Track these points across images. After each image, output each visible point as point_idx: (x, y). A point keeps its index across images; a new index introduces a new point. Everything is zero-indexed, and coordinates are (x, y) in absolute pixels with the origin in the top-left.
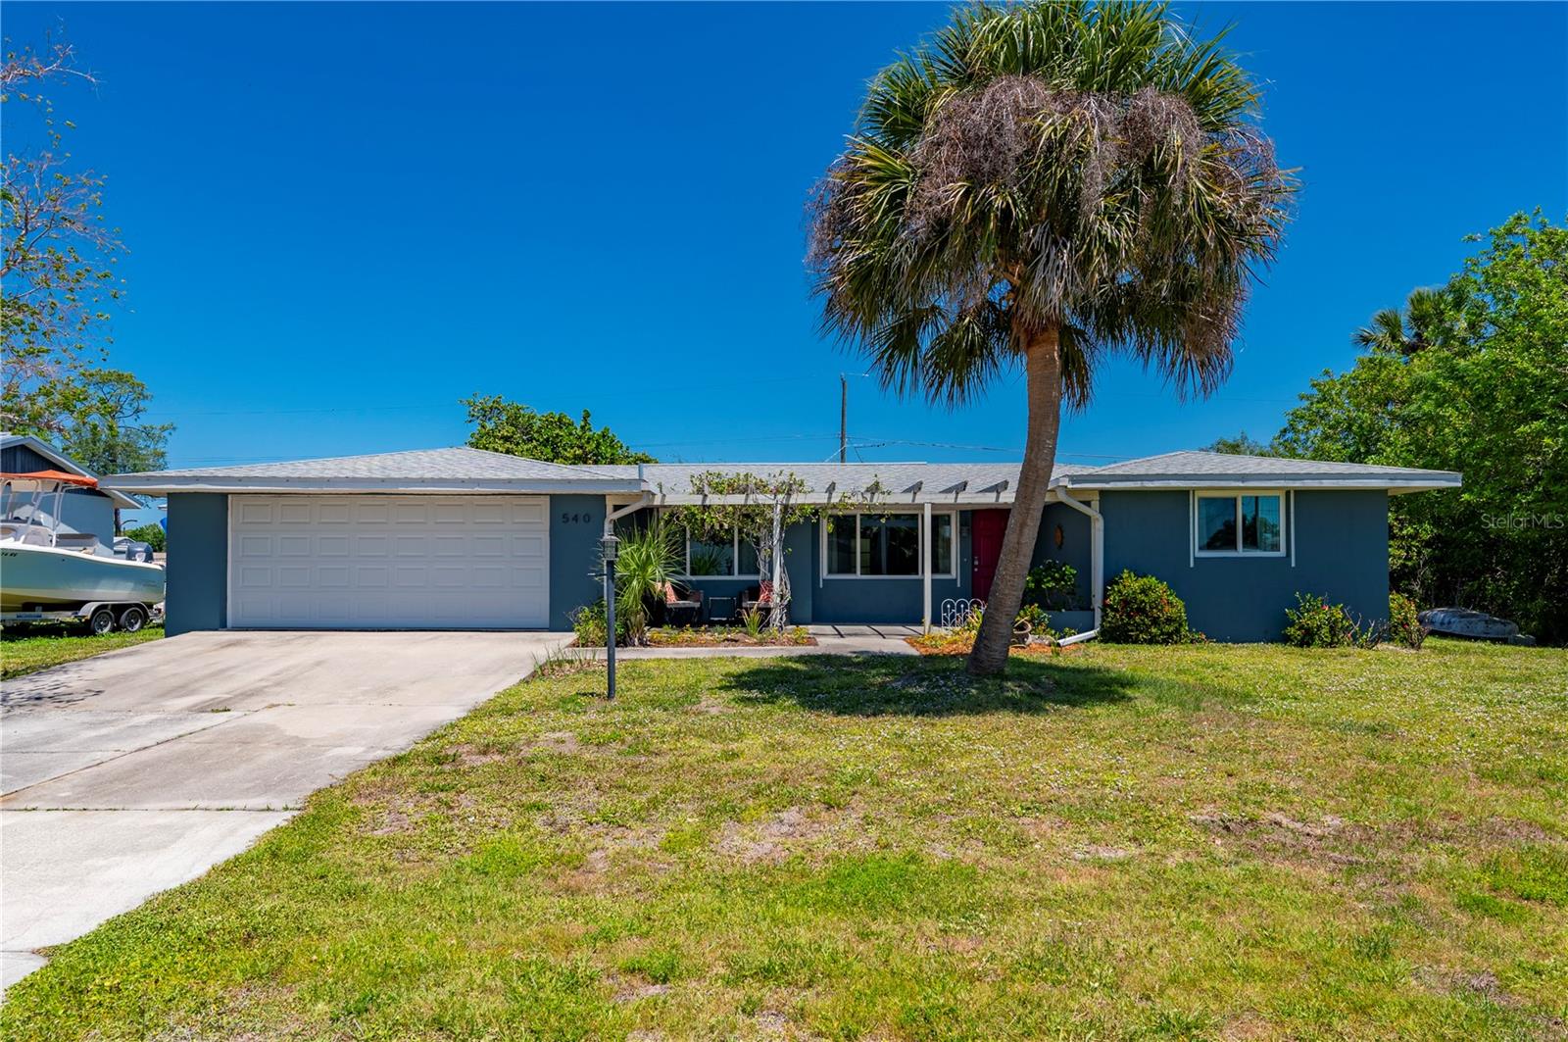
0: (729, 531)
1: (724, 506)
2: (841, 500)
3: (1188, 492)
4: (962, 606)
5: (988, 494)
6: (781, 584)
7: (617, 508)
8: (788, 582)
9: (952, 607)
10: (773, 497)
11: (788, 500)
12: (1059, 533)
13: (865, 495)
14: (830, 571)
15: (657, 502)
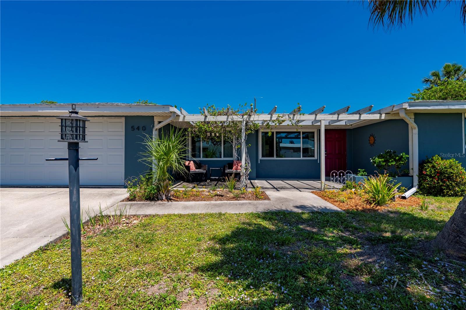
0: (219, 137)
1: (216, 122)
2: (277, 119)
3: (461, 114)
4: (342, 174)
5: (355, 115)
6: (246, 163)
7: (160, 122)
8: (249, 162)
9: (336, 175)
10: (241, 117)
11: (249, 118)
12: (372, 138)
13: (290, 116)
14: (263, 156)
15: (181, 119)
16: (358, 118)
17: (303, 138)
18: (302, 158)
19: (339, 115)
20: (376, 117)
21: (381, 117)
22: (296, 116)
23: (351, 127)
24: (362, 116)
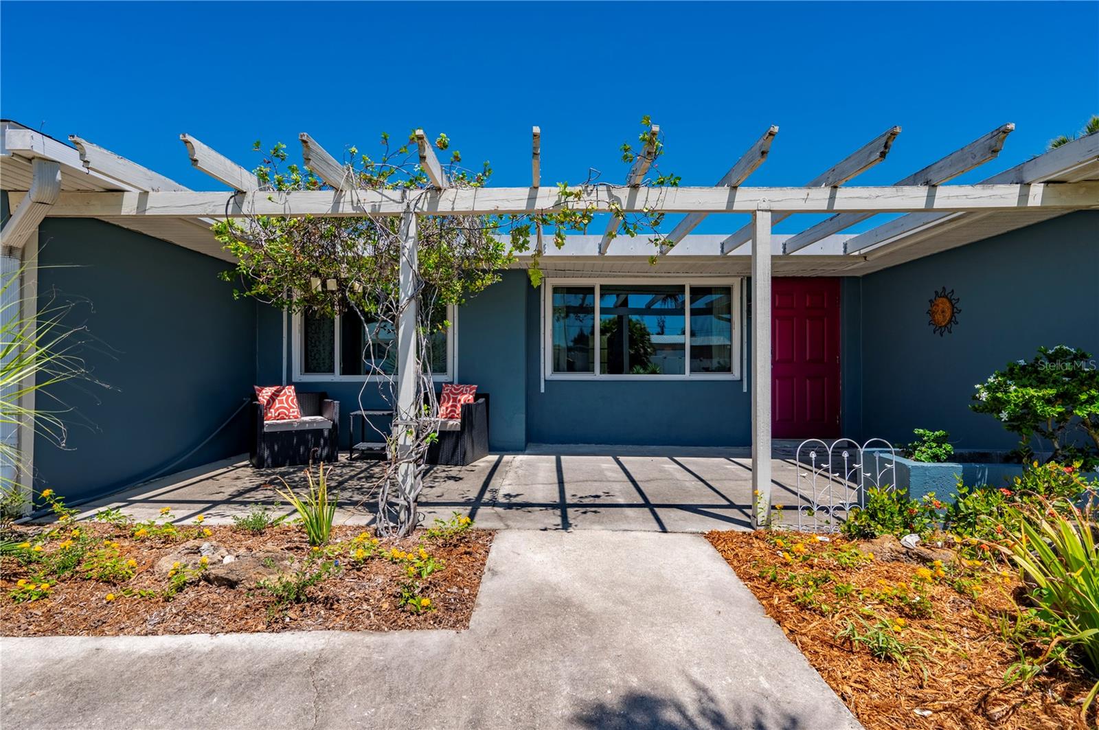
5: (906, 188)
12: (944, 304)
13: (614, 192)
14: (557, 368)
15: (129, 206)
16: (921, 204)
17: (694, 312)
18: (688, 376)
19: (836, 187)
20: (1005, 196)
21: (1024, 196)
22: (643, 190)
23: (862, 263)
24: (942, 191)
